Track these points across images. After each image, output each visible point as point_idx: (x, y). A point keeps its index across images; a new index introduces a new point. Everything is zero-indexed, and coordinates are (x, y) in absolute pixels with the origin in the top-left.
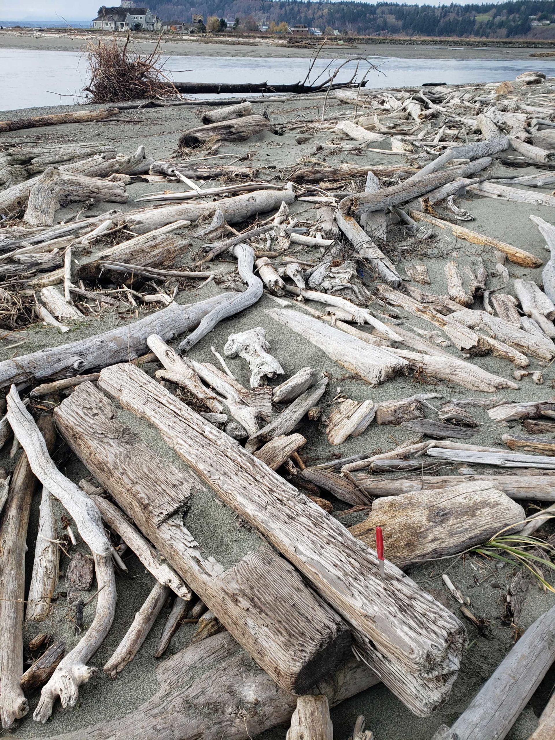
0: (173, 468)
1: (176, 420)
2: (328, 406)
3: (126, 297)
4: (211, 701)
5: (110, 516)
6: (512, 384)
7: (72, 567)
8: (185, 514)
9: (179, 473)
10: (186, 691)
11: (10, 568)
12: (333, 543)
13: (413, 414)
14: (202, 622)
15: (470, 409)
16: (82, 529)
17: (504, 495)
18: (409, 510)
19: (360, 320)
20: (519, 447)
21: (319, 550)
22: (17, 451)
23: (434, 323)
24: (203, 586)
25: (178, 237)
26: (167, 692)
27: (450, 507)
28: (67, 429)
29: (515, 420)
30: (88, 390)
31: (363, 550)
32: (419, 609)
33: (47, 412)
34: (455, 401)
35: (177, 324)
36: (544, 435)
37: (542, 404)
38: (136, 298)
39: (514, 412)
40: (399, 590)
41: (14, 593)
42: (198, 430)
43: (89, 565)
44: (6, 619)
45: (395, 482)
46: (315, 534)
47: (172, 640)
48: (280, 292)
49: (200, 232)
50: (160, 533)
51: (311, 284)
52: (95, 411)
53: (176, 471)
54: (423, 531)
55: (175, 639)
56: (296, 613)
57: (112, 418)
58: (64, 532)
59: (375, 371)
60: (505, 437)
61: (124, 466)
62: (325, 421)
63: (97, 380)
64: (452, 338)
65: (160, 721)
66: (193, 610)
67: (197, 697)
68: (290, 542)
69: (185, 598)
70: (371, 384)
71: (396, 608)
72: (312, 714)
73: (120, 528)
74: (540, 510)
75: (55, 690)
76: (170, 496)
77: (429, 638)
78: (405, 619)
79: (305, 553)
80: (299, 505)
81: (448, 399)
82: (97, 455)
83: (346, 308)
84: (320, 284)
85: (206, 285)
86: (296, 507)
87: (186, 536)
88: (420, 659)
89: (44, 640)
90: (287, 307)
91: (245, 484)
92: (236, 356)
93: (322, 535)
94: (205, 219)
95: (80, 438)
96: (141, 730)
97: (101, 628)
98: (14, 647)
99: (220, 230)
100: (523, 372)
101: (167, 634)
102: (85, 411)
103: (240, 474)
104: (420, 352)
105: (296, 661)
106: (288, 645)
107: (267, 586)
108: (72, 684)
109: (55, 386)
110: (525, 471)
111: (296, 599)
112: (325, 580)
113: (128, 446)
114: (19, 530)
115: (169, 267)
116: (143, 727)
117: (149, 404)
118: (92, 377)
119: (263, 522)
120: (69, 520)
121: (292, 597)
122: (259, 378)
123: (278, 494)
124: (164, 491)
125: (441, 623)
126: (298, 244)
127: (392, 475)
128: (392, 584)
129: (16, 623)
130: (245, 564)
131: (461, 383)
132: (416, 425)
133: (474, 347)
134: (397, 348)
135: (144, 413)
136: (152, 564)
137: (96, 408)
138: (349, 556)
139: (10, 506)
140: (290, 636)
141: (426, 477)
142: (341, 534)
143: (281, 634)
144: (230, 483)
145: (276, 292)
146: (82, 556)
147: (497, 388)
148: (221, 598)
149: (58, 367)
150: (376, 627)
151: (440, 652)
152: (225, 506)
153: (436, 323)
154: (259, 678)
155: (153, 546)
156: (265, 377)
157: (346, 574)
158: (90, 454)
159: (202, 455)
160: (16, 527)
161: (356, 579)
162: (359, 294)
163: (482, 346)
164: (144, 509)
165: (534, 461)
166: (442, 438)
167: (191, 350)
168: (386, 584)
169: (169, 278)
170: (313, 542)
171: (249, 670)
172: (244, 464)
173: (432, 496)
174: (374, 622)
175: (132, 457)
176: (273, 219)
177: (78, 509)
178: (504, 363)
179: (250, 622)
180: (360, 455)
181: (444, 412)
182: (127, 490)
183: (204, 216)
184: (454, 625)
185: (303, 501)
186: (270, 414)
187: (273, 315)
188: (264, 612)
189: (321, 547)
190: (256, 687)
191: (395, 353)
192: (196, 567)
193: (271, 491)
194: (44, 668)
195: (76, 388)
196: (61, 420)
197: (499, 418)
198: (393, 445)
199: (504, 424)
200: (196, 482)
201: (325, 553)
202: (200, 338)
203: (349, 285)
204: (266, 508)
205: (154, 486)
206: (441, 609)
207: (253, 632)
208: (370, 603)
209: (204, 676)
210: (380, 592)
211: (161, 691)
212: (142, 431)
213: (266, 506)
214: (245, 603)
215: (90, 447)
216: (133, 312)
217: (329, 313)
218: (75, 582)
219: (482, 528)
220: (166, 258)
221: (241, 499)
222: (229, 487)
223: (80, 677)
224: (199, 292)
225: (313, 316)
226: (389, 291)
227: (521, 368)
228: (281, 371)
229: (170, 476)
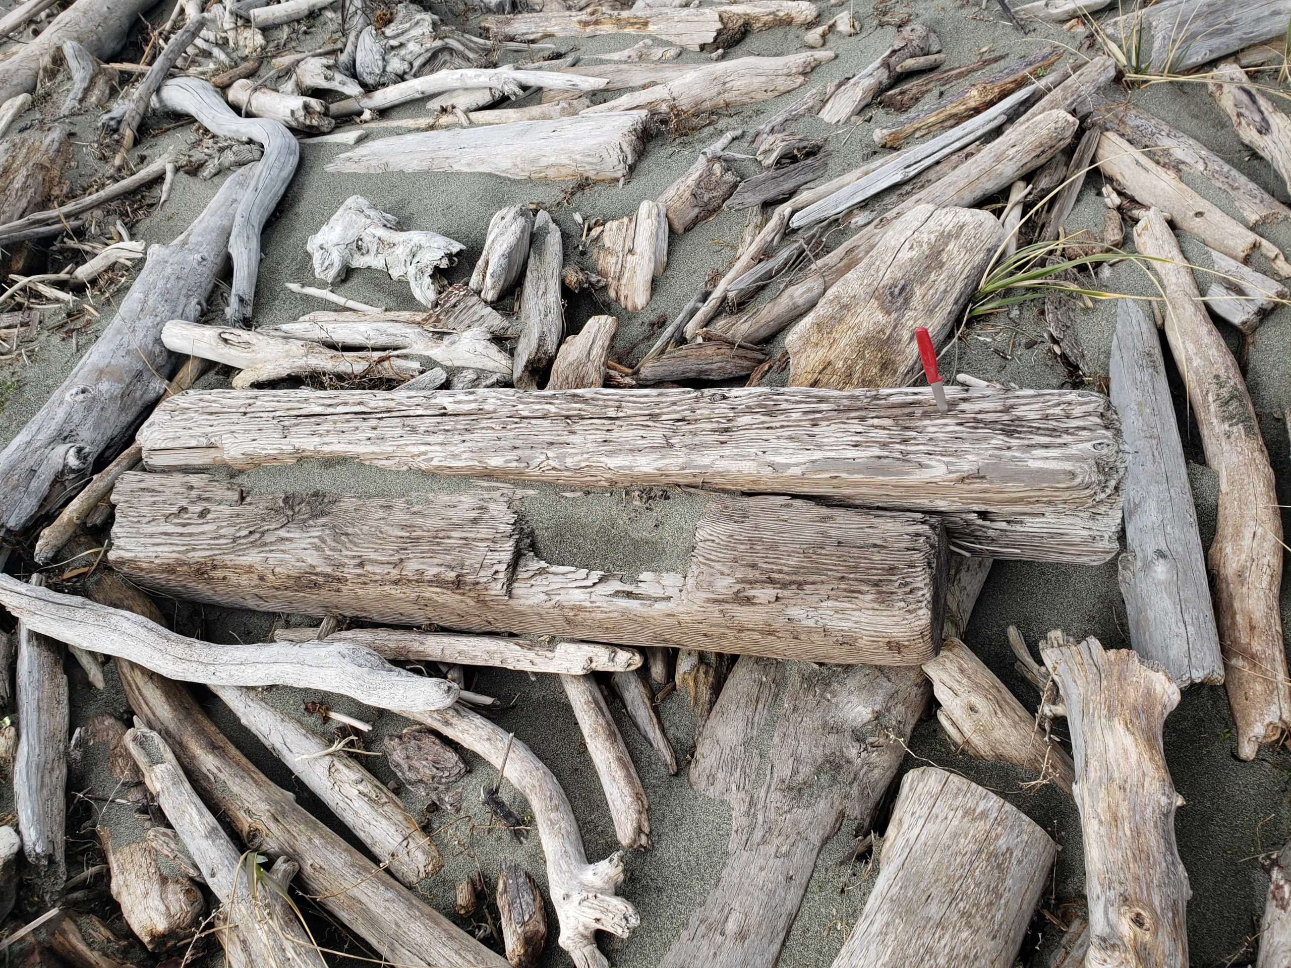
0: (444, 498)
1: (373, 423)
2: (583, 253)
3: (38, 296)
4: (820, 761)
5: (392, 645)
6: (822, 54)
7: (402, 762)
8: (533, 546)
9: (462, 498)
10: (772, 777)
11: (305, 839)
12: (822, 419)
13: (725, 183)
14: (684, 680)
15: (793, 127)
16: (369, 695)
17: (958, 209)
18: (848, 318)
19: (510, 89)
20: (906, 138)
21: (810, 441)
22: (103, 672)
23: (626, 31)
24: (669, 621)
25: (32, 136)
26: (748, 799)
27: (900, 275)
28: (174, 572)
29: (868, 106)
30: (142, 485)
31: (875, 398)
32: (1032, 416)
33: (94, 573)
34: (764, 127)
35: (191, 281)
36: (923, 101)
37: (890, 56)
38: (61, 285)
39: (860, 94)
40: (980, 412)
41: (352, 866)
42: (429, 412)
43: (428, 742)
44: (387, 909)
45: (779, 300)
46: (782, 427)
47: (670, 736)
48: (326, 123)
49: (67, 103)
50: (522, 601)
51: (370, 80)
52: (198, 508)
53: (454, 499)
54: (891, 334)
55: (671, 731)
56: (855, 550)
57: (242, 499)
58: (332, 727)
59: (611, 152)
60: (879, 135)
61: (349, 553)
62: (599, 281)
63: (141, 459)
64: (672, 39)
65: (776, 841)
66: (654, 675)
67: (795, 772)
68: (755, 464)
69: (633, 668)
70: (617, 180)
71: (1001, 437)
72: (962, 671)
73: (429, 651)
74: (1004, 208)
75: (586, 928)
76: (482, 540)
77: (1082, 441)
78: (1026, 442)
79: (793, 461)
80: (717, 405)
81: (752, 132)
82: (277, 570)
83: (470, 83)
84: (384, 71)
85: (171, 189)
86: (717, 411)
87: (570, 576)
88: (1090, 477)
89: (474, 888)
90: (360, 140)
91: (603, 436)
92: (347, 274)
93: (794, 421)
94: (51, 74)
95: (214, 567)
96: (763, 873)
97: (555, 802)
98: (445, 930)
99: (101, 82)
100: (820, 30)
101: (654, 734)
102: (177, 521)
103: (576, 427)
104: (644, 87)
105: (915, 610)
106: (884, 598)
107: (774, 546)
108: (608, 898)
109: (70, 520)
110: (938, 168)
111: (833, 533)
112: (857, 477)
113: (324, 520)
114: (252, 778)
115: (67, 197)
116: (762, 869)
117: (293, 430)
118: (124, 463)
119: (684, 469)
120: (322, 704)
121: (824, 534)
122: (429, 280)
123: (669, 413)
124: (465, 539)
125: (1078, 411)
126: (276, 26)
127: (767, 293)
128: (963, 411)
129: (407, 900)
130: (709, 543)
131: (746, 99)
132: (746, 195)
133: (719, 33)
134: (605, 101)
135: (297, 451)
136: (537, 660)
137: (193, 502)
138: (862, 419)
139: (193, 758)
140: (876, 584)
141: (820, 263)
142: (821, 400)
143: (859, 592)
144: (573, 451)
145: (317, 128)
146: (400, 738)
147: (804, 74)
148: (717, 614)
149: (41, 483)
150: (991, 482)
151: (1111, 447)
152: (589, 493)
153: (629, 30)
154: (852, 682)
155: (512, 635)
156: (438, 273)
157: (884, 445)
158: (262, 578)
159: (480, 444)
160: (242, 778)
161: (905, 441)
162: (467, 52)
163: (730, 25)
164: (458, 587)
165: (943, 144)
166: (791, 194)
167: (255, 311)
168: (955, 416)
169: (86, 216)
170: (790, 438)
171: (828, 685)
172: (569, 410)
173: (863, 278)
174: (983, 477)
175: (350, 530)
176: (182, 11)
177: (332, 672)
178: (779, 33)
179: (795, 612)
180: (695, 298)
181: (765, 152)
182: (396, 583)
183: (45, 70)
184: (1096, 401)
185: (718, 397)
186: (506, 324)
187: (350, 168)
188: (806, 583)
189: (810, 436)
190: (858, 696)
191: (611, 109)
192: (633, 604)
193: (653, 417)
194: (531, 917)
195: (113, 498)
196: (144, 565)
197: (843, 116)
198: (727, 251)
199: (859, 120)
200: (506, 491)
201: (826, 440)
202: (254, 281)
203: (438, 43)
204: (671, 446)
205: (438, 544)
206: (1060, 395)
207: (811, 623)
208: (957, 456)
209: (776, 740)
210: (956, 432)
211: (736, 807)
212: (323, 481)
213: (668, 443)
214: (763, 594)
215: (251, 566)
216: (81, 312)
217: (444, 110)
218: (433, 778)
219: (963, 276)
220: (48, 183)
221: (614, 462)
222: (577, 459)
223: (607, 882)
224: (169, 210)
225: (418, 130)
226: (508, 23)
227: (810, 25)
228: (456, 247)
229: (450, 513)
